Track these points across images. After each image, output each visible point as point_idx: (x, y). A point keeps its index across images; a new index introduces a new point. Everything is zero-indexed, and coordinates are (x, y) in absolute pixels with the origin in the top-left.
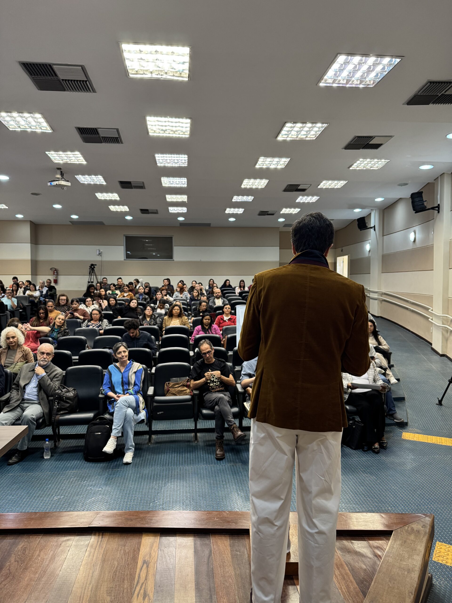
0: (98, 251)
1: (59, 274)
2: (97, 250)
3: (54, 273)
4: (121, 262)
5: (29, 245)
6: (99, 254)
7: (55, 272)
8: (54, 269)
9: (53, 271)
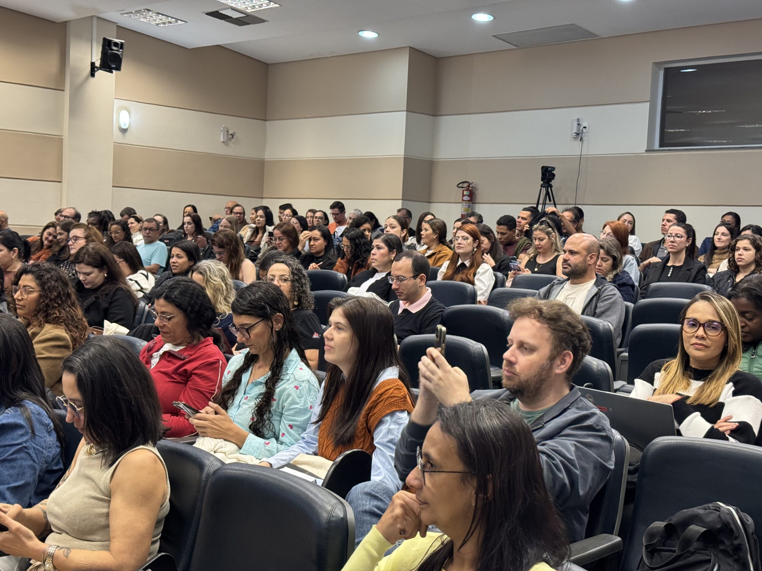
0: (575, 124)
1: (479, 198)
2: (572, 123)
3: (463, 195)
4: (636, 157)
5: (403, 116)
6: (578, 134)
7: (465, 193)
8: (465, 185)
9: (461, 190)
